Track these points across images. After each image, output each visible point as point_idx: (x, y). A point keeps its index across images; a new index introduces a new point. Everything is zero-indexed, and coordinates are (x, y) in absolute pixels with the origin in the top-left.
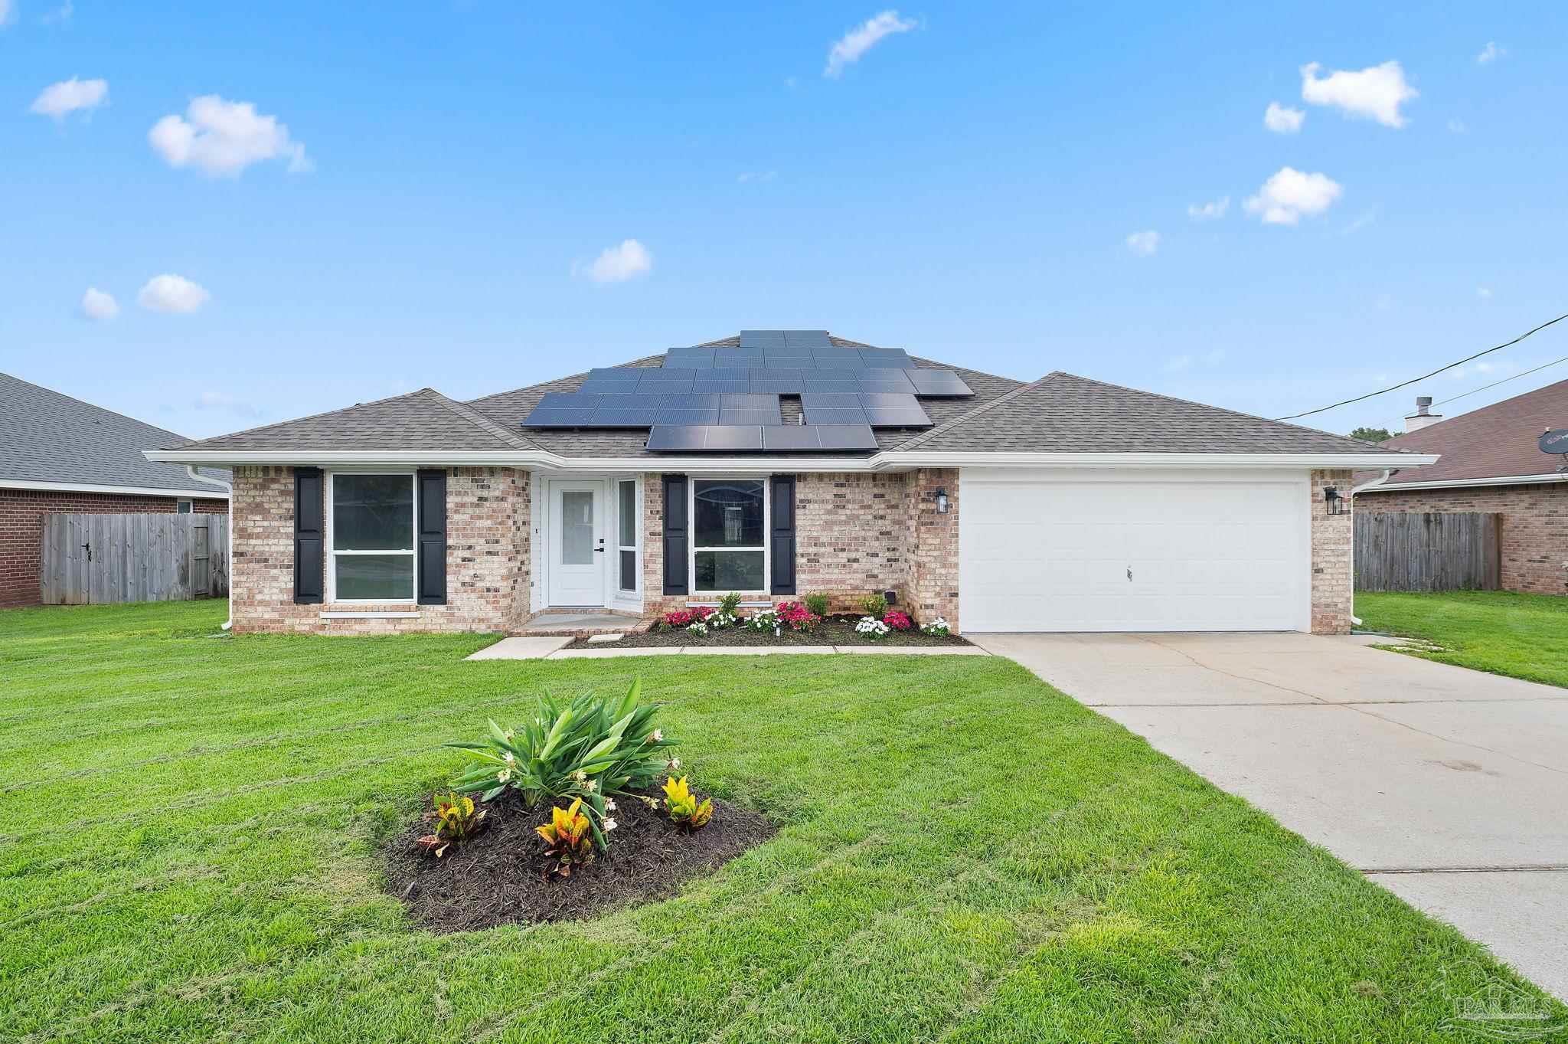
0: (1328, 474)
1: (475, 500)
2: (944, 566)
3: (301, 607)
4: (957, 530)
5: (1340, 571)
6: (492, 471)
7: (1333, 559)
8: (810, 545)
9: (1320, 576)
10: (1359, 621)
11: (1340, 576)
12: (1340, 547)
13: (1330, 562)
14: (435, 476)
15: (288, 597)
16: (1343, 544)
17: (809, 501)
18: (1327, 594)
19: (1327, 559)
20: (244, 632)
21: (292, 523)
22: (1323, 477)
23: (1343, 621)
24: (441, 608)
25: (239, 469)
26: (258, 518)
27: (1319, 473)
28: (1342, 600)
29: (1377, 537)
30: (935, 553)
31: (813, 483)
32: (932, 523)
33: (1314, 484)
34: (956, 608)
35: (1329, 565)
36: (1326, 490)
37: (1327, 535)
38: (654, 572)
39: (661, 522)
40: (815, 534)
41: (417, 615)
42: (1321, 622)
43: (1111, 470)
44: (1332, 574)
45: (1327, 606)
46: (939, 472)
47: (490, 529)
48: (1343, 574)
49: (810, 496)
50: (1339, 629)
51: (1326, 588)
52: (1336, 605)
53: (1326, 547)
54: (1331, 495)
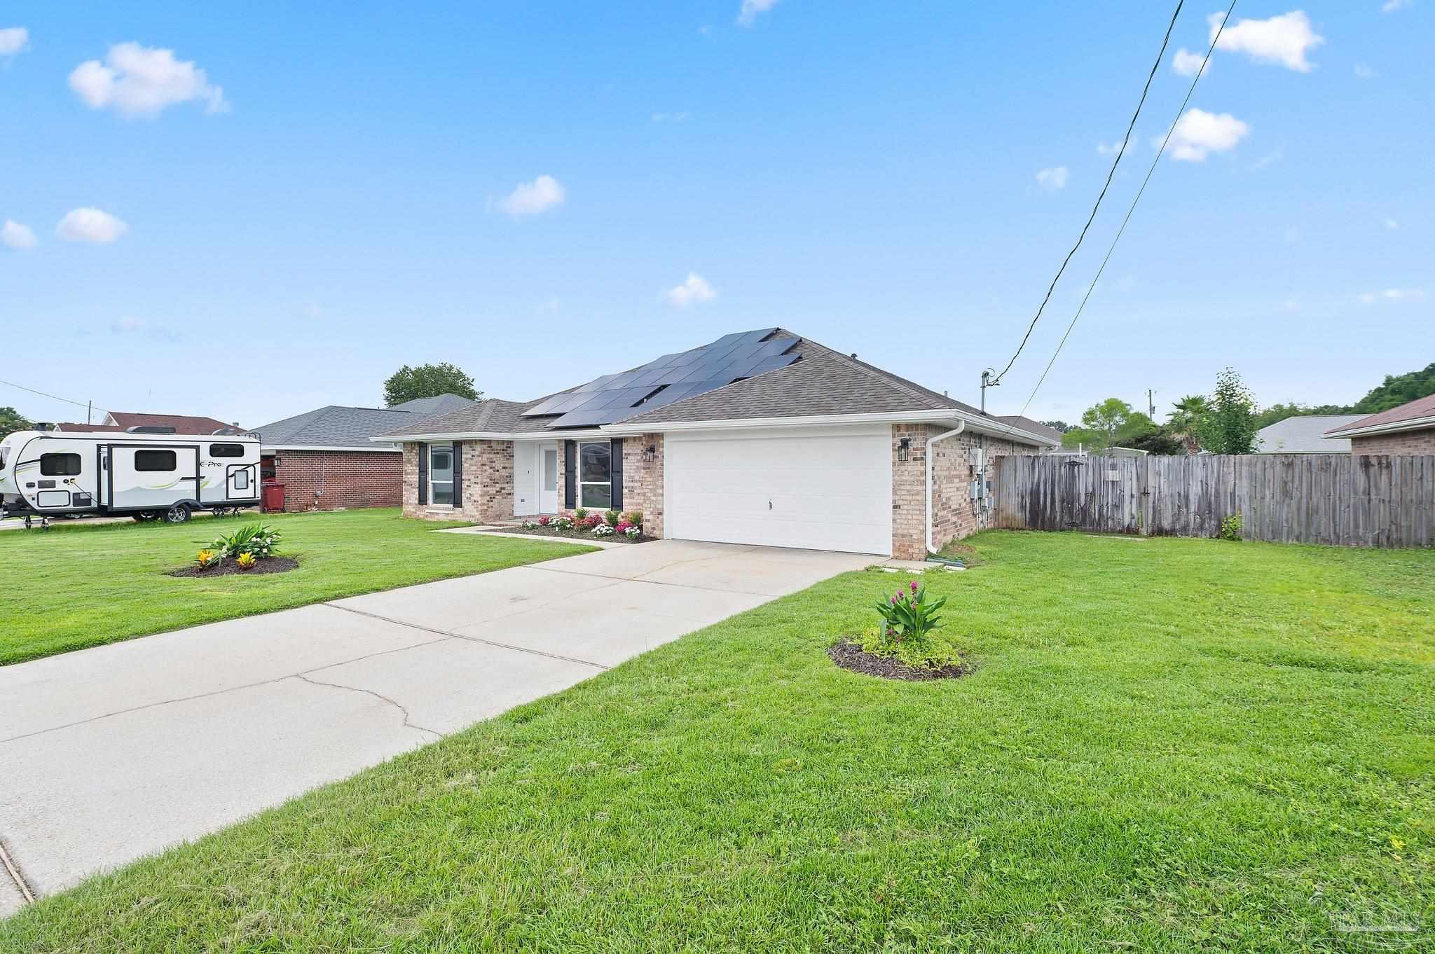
0: (903, 428)
1: (470, 456)
2: (655, 495)
3: (421, 507)
4: (663, 472)
5: (914, 507)
6: (476, 441)
7: (908, 498)
8: (629, 481)
9: (899, 511)
10: (934, 550)
11: (915, 512)
12: (915, 488)
13: (906, 500)
14: (458, 444)
15: (417, 502)
16: (917, 485)
17: (629, 455)
18: (903, 526)
19: (903, 497)
20: (406, 516)
21: (418, 468)
22: (899, 431)
23: (918, 550)
24: (460, 509)
25: (405, 443)
26: (409, 465)
27: (897, 427)
28: (916, 531)
29: (1286, 483)
30: (650, 487)
31: (631, 442)
32: (648, 468)
33: (894, 436)
34: (662, 522)
35: (905, 502)
36: (902, 441)
37: (903, 478)
38: (562, 496)
39: (564, 467)
40: (632, 475)
41: (452, 512)
42: (899, 549)
43: (716, 432)
44: (908, 510)
45: (903, 536)
46: (652, 436)
47: (475, 471)
48: (917, 510)
49: (630, 451)
50: (914, 556)
51: (902, 521)
52: (912, 536)
53: (902, 487)
54: (905, 444)
